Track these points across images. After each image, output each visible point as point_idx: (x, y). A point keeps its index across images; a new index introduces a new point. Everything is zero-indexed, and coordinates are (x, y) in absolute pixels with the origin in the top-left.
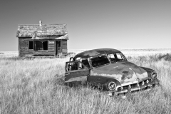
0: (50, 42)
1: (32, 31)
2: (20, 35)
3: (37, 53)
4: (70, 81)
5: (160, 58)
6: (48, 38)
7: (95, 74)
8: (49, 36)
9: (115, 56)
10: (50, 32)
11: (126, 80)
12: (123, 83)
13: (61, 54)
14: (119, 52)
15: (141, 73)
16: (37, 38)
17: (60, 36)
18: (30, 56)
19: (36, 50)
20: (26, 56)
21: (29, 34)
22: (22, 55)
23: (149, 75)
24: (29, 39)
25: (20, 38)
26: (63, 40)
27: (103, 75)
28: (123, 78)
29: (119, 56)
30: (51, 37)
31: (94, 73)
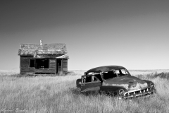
0: (51, 61)
1: (33, 50)
2: (22, 54)
3: (39, 71)
5: (156, 76)
6: (49, 57)
7: (107, 85)
9: (120, 71)
10: (51, 51)
11: (132, 88)
12: (129, 90)
13: (61, 73)
14: (124, 69)
15: (143, 83)
16: (39, 57)
17: (60, 55)
18: (31, 73)
19: (37, 68)
20: (27, 73)
21: (31, 53)
22: (23, 73)
23: (149, 85)
24: (31, 58)
25: (22, 56)
26: (64, 59)
27: (114, 85)
28: (129, 87)
29: (123, 72)
30: (52, 56)
31: (105, 84)
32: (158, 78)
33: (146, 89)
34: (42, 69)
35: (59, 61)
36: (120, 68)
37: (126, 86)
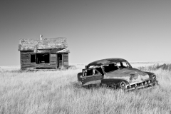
1: (33, 45)
2: (22, 49)
3: (39, 66)
4: (87, 84)
5: (158, 67)
6: (49, 51)
7: (108, 78)
8: (50, 49)
10: (51, 45)
12: (131, 82)
13: (62, 67)
14: (125, 61)
15: (144, 75)
16: (39, 52)
17: (61, 49)
18: (32, 69)
19: (38, 63)
20: (28, 69)
21: (31, 48)
23: (150, 77)
24: (31, 53)
25: (22, 52)
27: (115, 78)
28: (131, 79)
30: (53, 51)
32: (160, 69)
33: (147, 81)
34: (43, 64)
35: (60, 56)
36: (121, 61)
37: (127, 78)
